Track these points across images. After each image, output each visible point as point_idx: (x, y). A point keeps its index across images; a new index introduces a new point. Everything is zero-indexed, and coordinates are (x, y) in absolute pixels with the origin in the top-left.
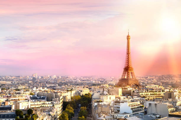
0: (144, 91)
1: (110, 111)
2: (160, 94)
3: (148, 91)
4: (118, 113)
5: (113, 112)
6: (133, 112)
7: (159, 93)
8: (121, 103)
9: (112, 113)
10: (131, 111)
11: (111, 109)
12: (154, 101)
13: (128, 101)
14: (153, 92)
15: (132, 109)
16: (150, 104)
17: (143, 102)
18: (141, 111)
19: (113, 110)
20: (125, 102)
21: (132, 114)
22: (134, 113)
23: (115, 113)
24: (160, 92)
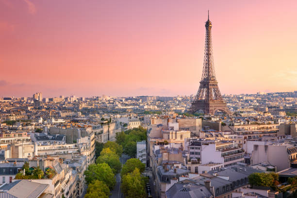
0: (242, 123)
1: (185, 160)
2: (271, 128)
3: (248, 123)
4: (199, 163)
5: (190, 161)
6: (226, 161)
7: (269, 126)
8: (203, 146)
9: (187, 163)
10: (222, 160)
11: (186, 157)
12: (260, 140)
13: (216, 141)
14: (259, 124)
15: (223, 156)
16: (256, 147)
17: (240, 142)
18: (240, 160)
19: (188, 159)
20: (211, 143)
21: (223, 165)
22: (227, 163)
23: (193, 163)
24: (269, 124)
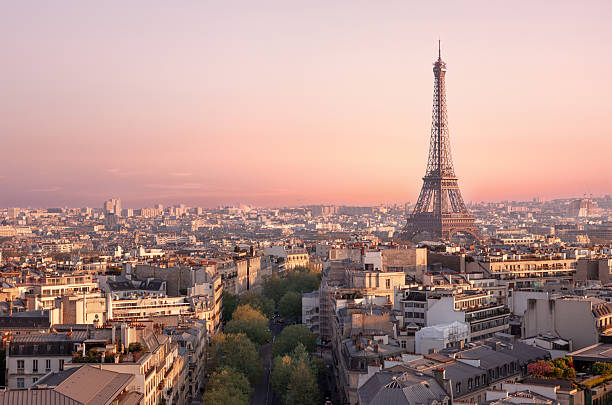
0: (505, 257)
1: (394, 328)
2: (560, 267)
3: (517, 257)
5: (404, 330)
6: (473, 330)
7: (556, 263)
8: (430, 302)
9: (398, 334)
10: (467, 327)
11: (398, 322)
12: (540, 291)
13: (454, 292)
14: (538, 259)
15: (469, 319)
16: (532, 303)
17: (500, 293)
18: (501, 328)
19: (401, 325)
20: (446, 295)
21: (469, 337)
22: (476, 334)
23: (409, 334)
24: (558, 258)
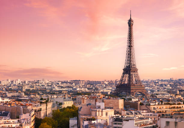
0: (157, 103)
2: (180, 108)
3: (162, 103)
7: (179, 106)
8: (124, 122)
12: (171, 117)
13: (135, 118)
14: (171, 104)
16: (168, 123)
17: (155, 119)
20: (131, 120)
24: (179, 104)
